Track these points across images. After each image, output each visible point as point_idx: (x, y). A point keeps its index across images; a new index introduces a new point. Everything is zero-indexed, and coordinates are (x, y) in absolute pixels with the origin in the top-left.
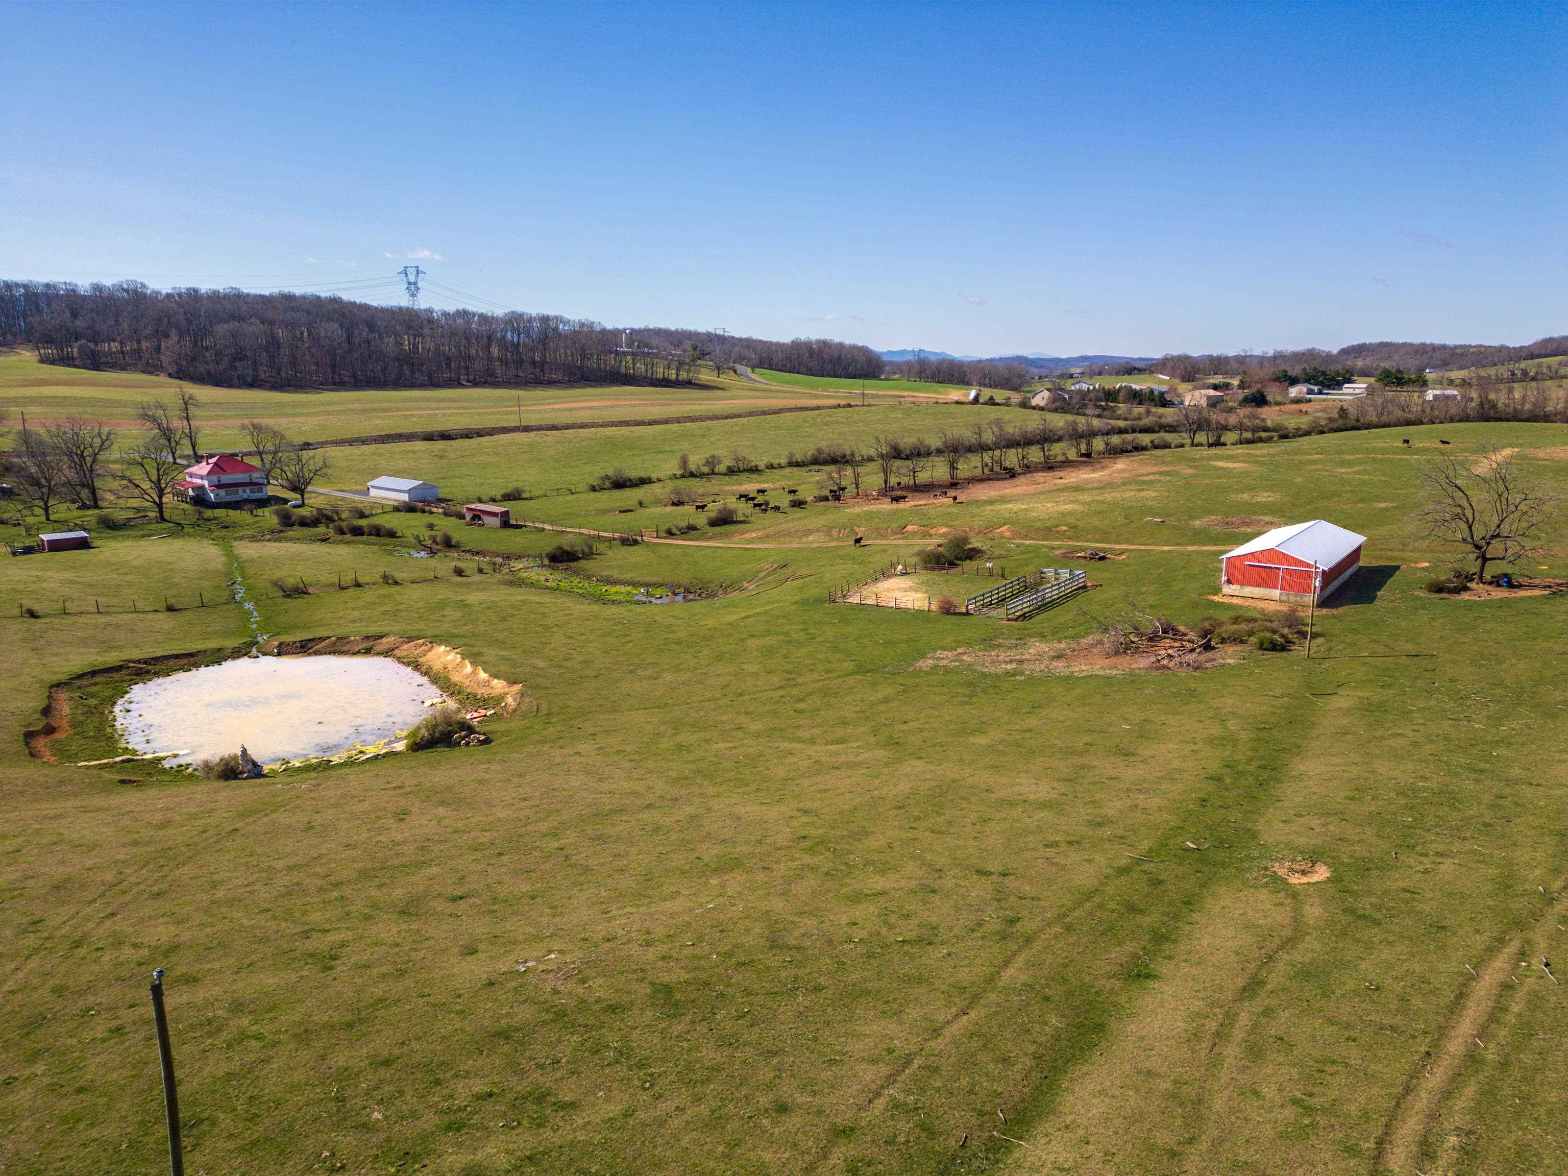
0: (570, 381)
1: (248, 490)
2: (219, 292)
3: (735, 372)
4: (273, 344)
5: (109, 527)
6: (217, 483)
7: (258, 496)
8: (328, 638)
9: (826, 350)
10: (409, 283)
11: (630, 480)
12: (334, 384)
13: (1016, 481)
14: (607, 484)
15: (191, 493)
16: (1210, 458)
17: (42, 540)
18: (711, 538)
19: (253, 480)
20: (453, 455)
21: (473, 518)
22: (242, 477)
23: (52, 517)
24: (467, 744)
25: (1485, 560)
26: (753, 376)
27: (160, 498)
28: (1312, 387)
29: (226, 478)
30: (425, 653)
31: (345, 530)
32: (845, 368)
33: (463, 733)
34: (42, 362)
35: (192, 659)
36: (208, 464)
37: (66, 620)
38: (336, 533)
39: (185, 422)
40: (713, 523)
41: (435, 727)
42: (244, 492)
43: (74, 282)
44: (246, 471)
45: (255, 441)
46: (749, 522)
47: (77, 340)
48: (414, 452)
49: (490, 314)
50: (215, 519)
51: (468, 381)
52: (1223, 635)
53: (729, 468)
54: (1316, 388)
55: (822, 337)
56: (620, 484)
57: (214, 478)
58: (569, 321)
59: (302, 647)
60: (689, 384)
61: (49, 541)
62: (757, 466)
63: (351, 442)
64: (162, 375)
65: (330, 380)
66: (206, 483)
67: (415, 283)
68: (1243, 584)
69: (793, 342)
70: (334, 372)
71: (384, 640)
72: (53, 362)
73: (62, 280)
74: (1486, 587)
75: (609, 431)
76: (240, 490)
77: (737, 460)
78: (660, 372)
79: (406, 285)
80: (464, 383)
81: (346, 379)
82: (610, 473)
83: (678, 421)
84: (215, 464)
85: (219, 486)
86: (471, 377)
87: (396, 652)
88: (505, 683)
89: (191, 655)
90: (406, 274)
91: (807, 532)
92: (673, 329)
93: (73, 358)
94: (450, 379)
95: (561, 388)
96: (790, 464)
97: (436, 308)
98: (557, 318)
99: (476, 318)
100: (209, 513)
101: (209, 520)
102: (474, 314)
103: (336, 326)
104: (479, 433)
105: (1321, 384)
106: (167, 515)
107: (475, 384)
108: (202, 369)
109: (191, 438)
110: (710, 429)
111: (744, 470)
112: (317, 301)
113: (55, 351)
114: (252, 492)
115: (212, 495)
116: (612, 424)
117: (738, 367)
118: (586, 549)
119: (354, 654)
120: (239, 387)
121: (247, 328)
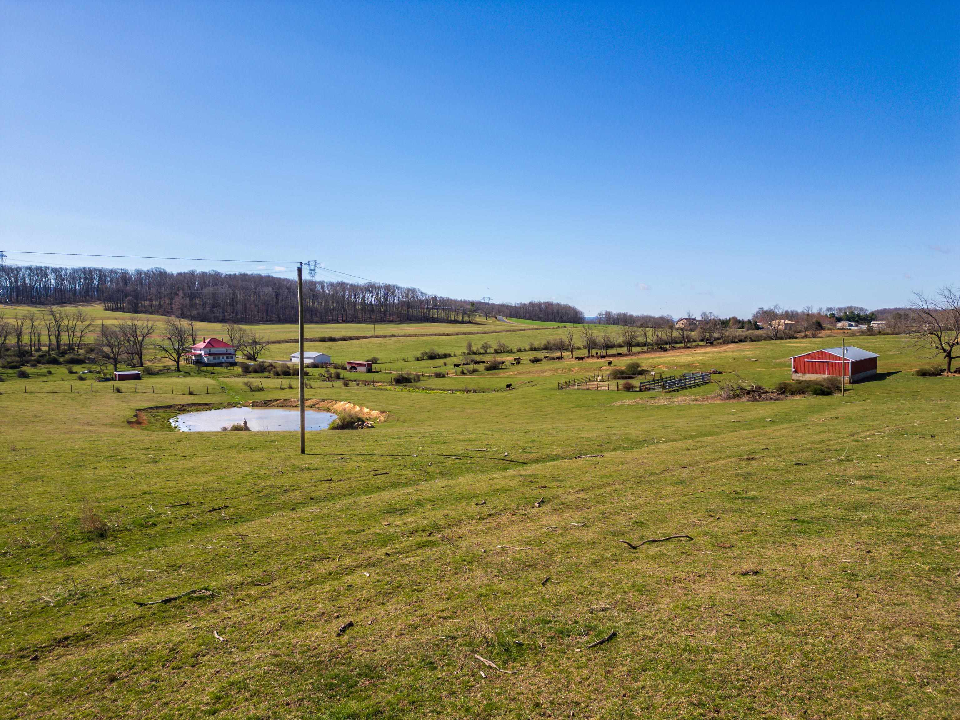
0: (400, 321)
1: (225, 357)
2: (206, 273)
3: (496, 318)
4: (234, 300)
5: (149, 374)
7: (230, 360)
8: (279, 400)
9: (550, 307)
10: (311, 270)
11: (439, 355)
12: (267, 321)
13: (667, 352)
14: (426, 357)
15: (193, 358)
16: (787, 343)
17: (116, 375)
18: (487, 375)
19: (228, 352)
20: (337, 348)
21: (351, 368)
22: (223, 350)
24: (362, 428)
25: (951, 358)
26: (506, 320)
27: (179, 358)
28: (852, 323)
29: (214, 350)
30: (333, 405)
31: (280, 373)
32: (561, 318)
33: (360, 423)
34: (106, 310)
35: (207, 406)
36: (204, 342)
37: (136, 394)
38: (274, 375)
39: (191, 326)
40: (488, 369)
41: (344, 419)
42: (223, 358)
43: (127, 268)
44: (224, 347)
45: (230, 333)
46: (508, 369)
47: (126, 298)
48: (315, 346)
49: (356, 284)
50: (207, 371)
51: (343, 321)
52: (792, 390)
53: (495, 350)
54: (854, 324)
55: (547, 300)
56: (433, 357)
57: (208, 350)
58: (401, 288)
59: (265, 403)
60: (470, 322)
61: (119, 375)
62: (511, 350)
63: (279, 342)
64: (173, 316)
65: (265, 319)
66: (203, 353)
67: (314, 270)
68: (804, 373)
69: (530, 303)
70: (267, 315)
71: (310, 401)
72: (112, 310)
73: (120, 268)
74: (953, 374)
75: (425, 338)
76: (221, 357)
77: (500, 346)
78: (452, 317)
79: (308, 271)
80: (341, 321)
81: (274, 319)
82: (427, 351)
83: (465, 334)
84: (209, 342)
85: (210, 354)
86: (345, 318)
87: (316, 406)
88: (379, 412)
89: (207, 404)
90: (309, 265)
91: (545, 371)
92: (459, 300)
93: (124, 308)
94: (333, 320)
95: (395, 324)
96: (531, 349)
97: (326, 281)
98: (394, 286)
99: (348, 286)
100: (204, 368)
101: (204, 371)
102: (348, 284)
103: (270, 289)
104: (351, 339)
105: (857, 321)
106: (181, 369)
107: (346, 322)
108: (194, 312)
109: (193, 336)
110: (484, 337)
111: (504, 352)
112: (260, 277)
113: (114, 305)
114: (227, 358)
115: (206, 359)
116: (427, 335)
117: (498, 317)
118: (416, 378)
119: (293, 407)
120: (215, 322)
121: (221, 289)
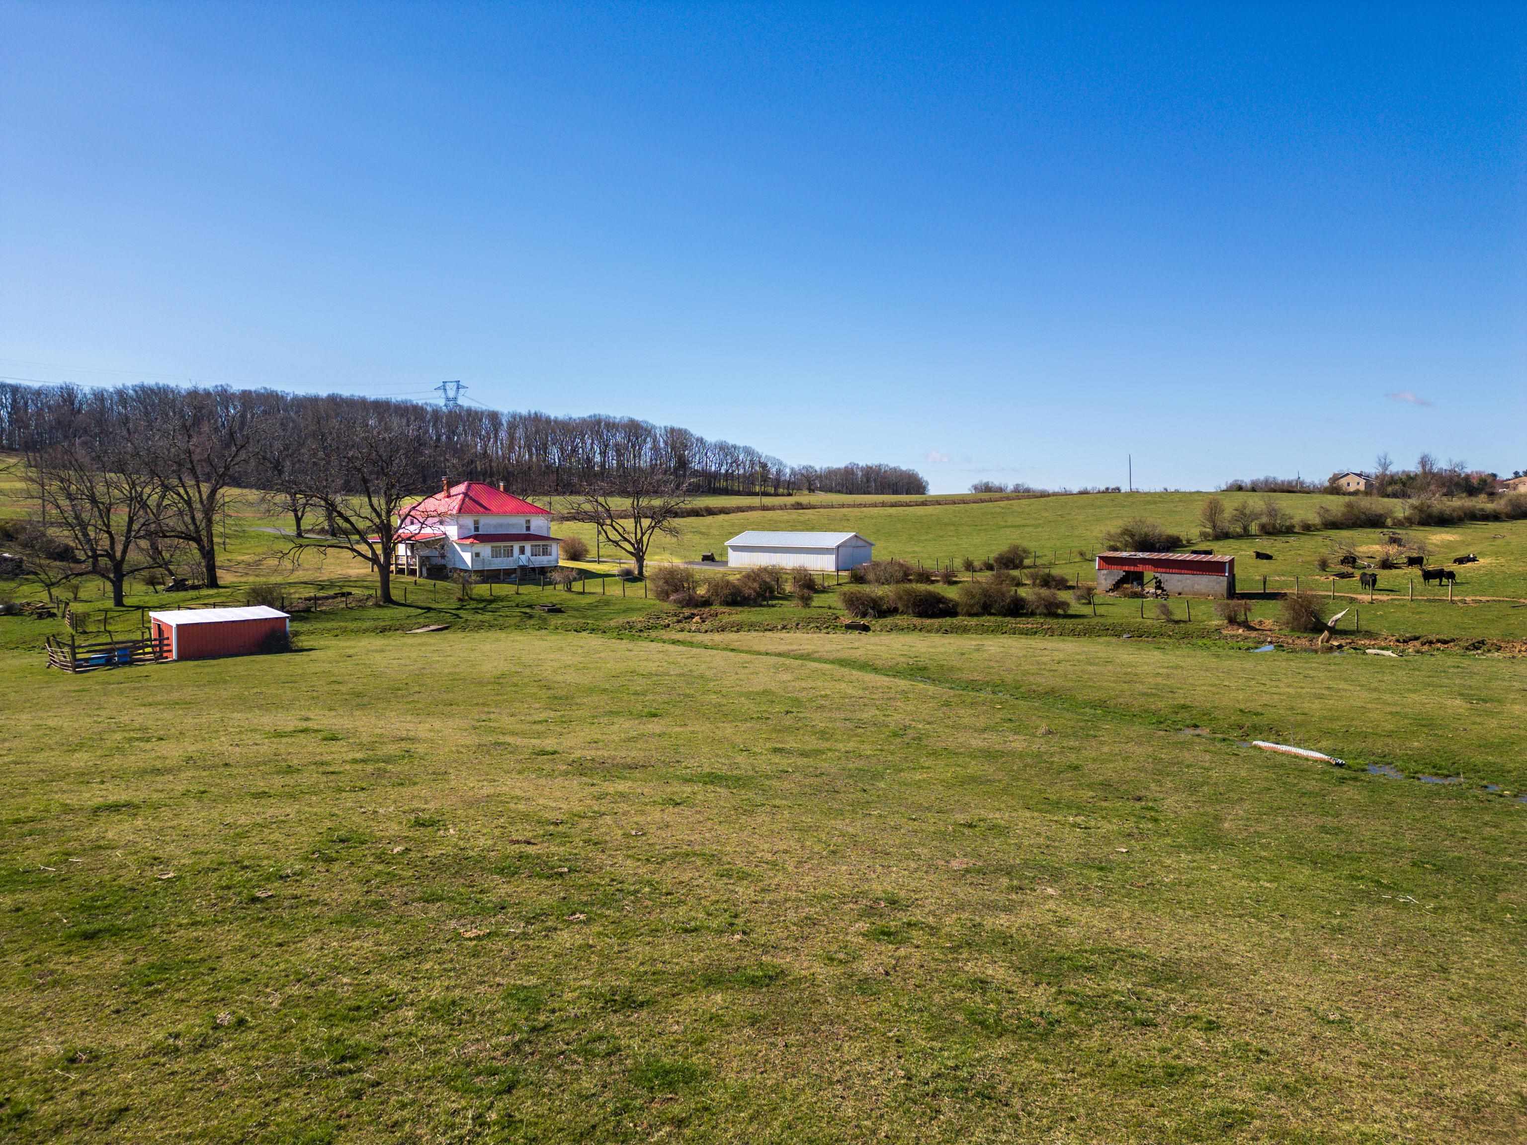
1: (529, 548)
6: (473, 533)
7: (545, 561)
22: (517, 523)
23: (127, 601)
42: (522, 551)
44: (520, 510)
57: (468, 521)
61: (179, 627)
66: (449, 532)
76: (516, 547)
84: (466, 493)
85: (481, 538)
90: (445, 390)
106: (396, 594)
114: (536, 552)
115: (467, 557)
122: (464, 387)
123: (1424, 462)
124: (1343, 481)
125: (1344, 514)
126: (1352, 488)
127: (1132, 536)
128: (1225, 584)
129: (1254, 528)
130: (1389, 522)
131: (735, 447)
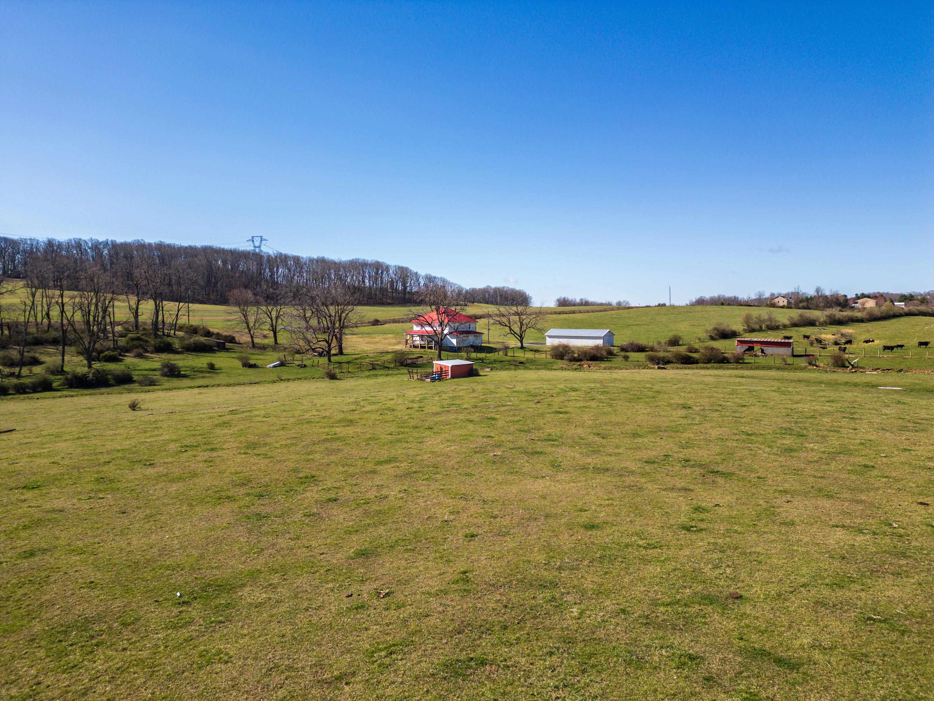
6: (455, 330)
90: (253, 241)
122: (265, 240)
123: (818, 290)
124: (776, 300)
125: (799, 320)
126: (781, 304)
127: (718, 330)
128: (791, 351)
129: (764, 327)
130: (817, 324)
131: (435, 278)
